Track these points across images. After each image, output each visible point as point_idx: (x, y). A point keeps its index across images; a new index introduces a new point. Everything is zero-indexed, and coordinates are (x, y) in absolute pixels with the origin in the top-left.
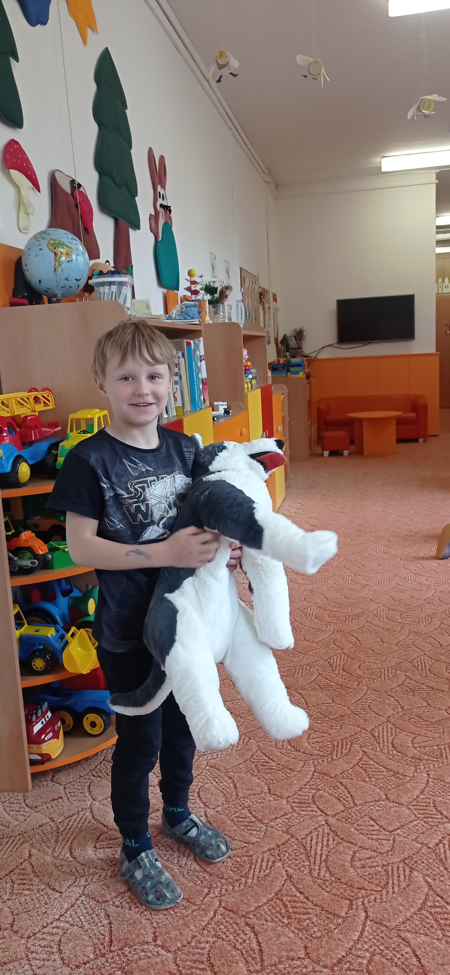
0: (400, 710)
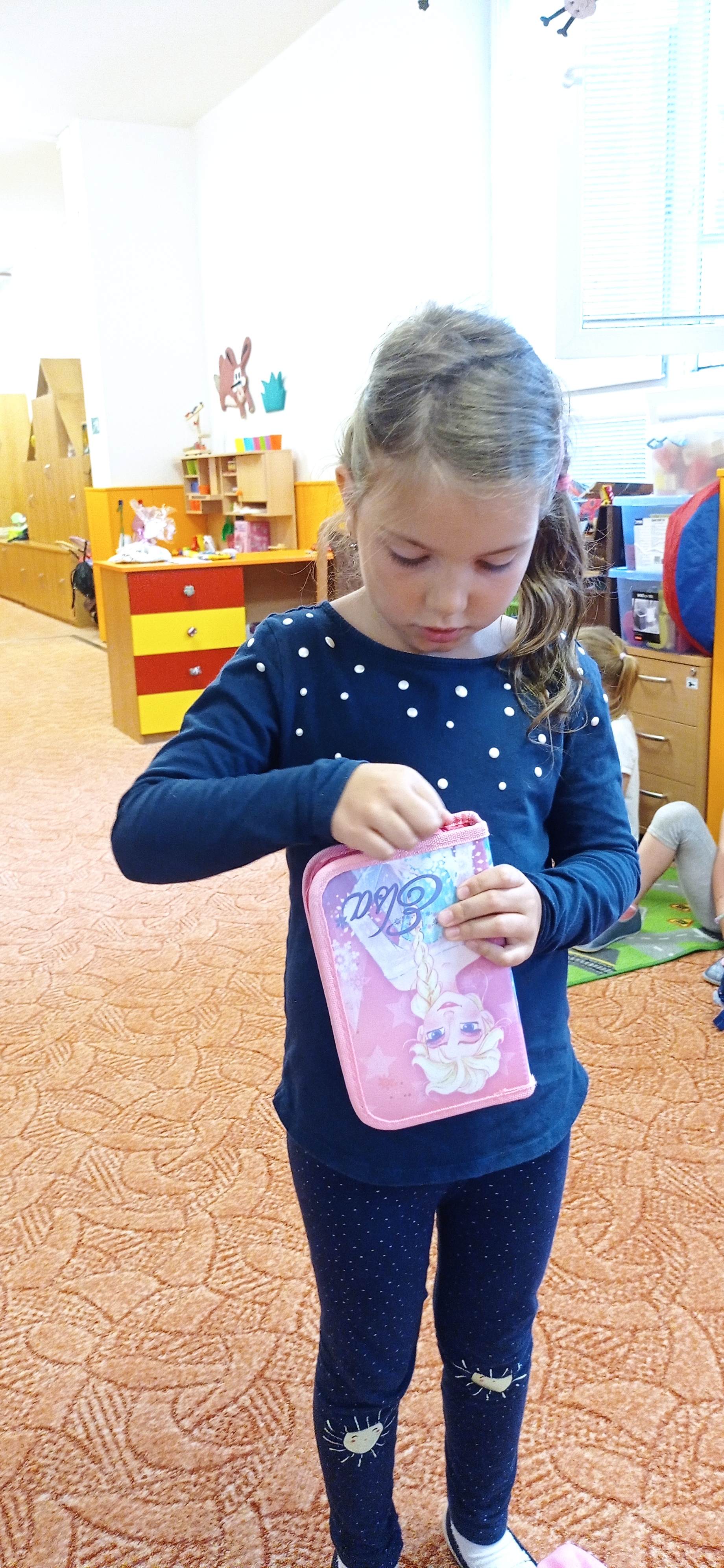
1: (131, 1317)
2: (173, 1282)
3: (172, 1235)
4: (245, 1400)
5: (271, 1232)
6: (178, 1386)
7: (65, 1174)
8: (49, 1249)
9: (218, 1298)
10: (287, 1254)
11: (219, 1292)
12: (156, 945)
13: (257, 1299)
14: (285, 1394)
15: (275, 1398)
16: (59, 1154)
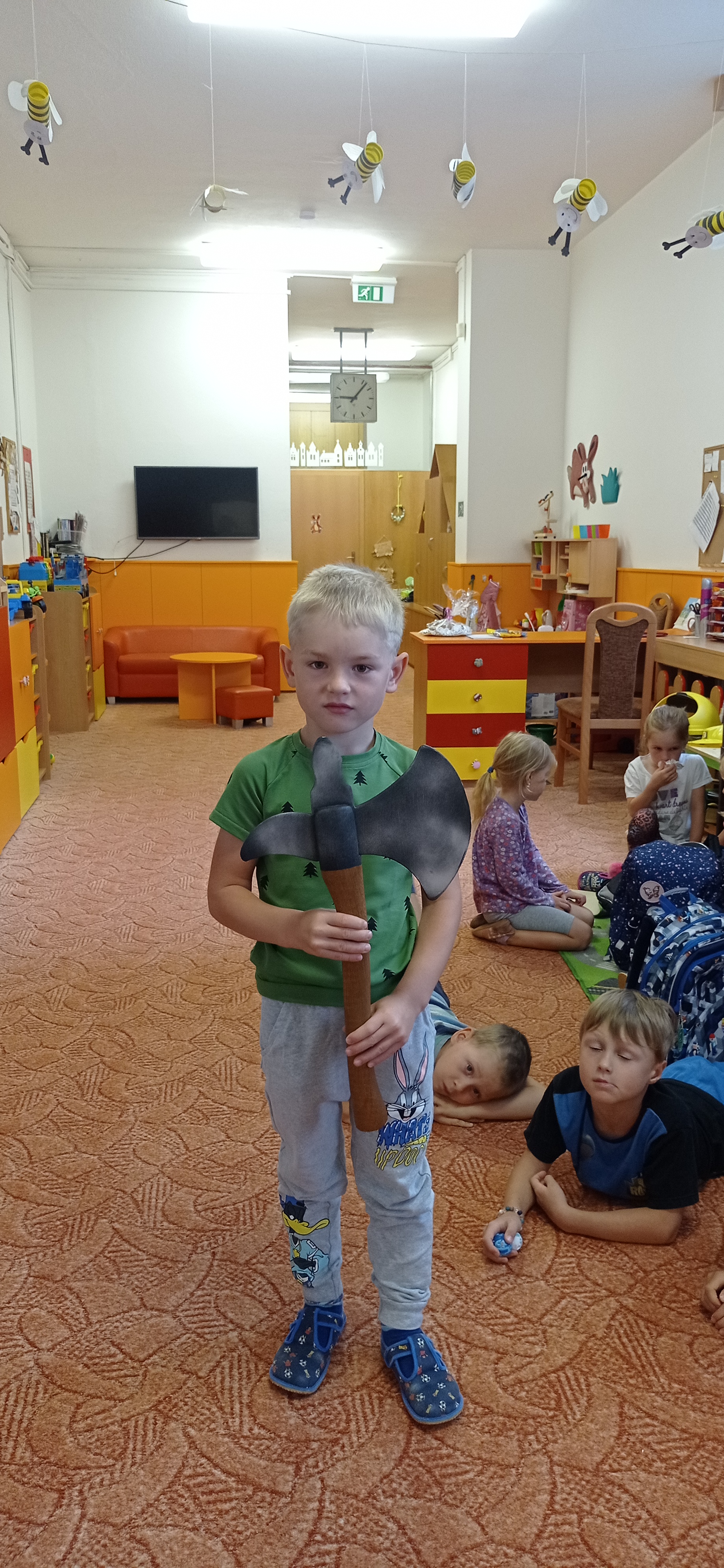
0: (183, 1150)
1: (200, 1150)
2: (234, 1139)
3: (249, 1114)
4: (240, 1205)
6: (206, 1189)
8: (172, 1105)
9: (256, 1152)
11: (259, 1150)
14: (265, 1208)
15: (258, 1209)
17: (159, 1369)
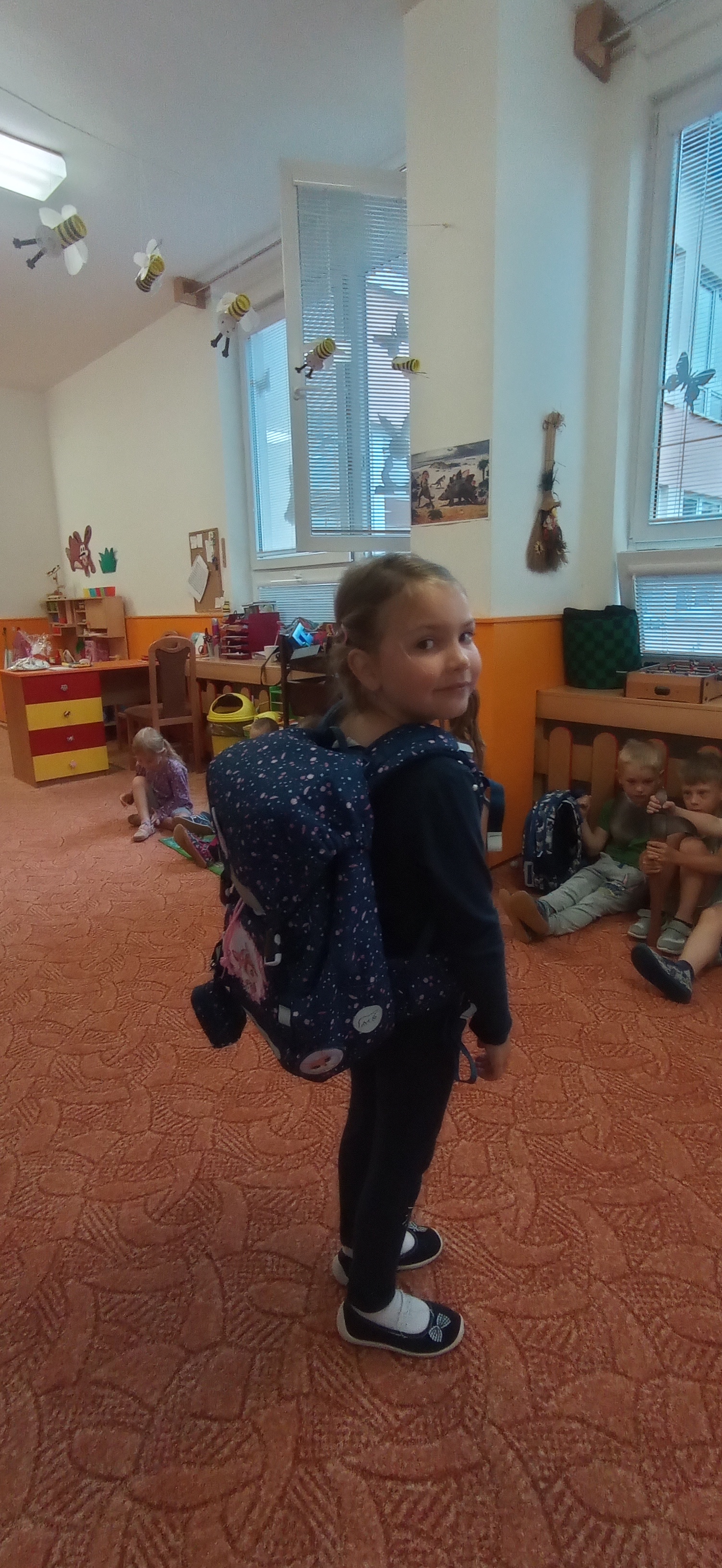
2: (129, 1132)
3: (122, 1103)
4: (190, 1194)
5: (186, 1091)
6: (147, 1194)
7: (42, 1076)
8: (41, 1125)
9: (160, 1137)
10: (198, 1102)
11: (160, 1133)
12: (73, 920)
13: (185, 1133)
16: (35, 1063)
17: (264, 1414)
